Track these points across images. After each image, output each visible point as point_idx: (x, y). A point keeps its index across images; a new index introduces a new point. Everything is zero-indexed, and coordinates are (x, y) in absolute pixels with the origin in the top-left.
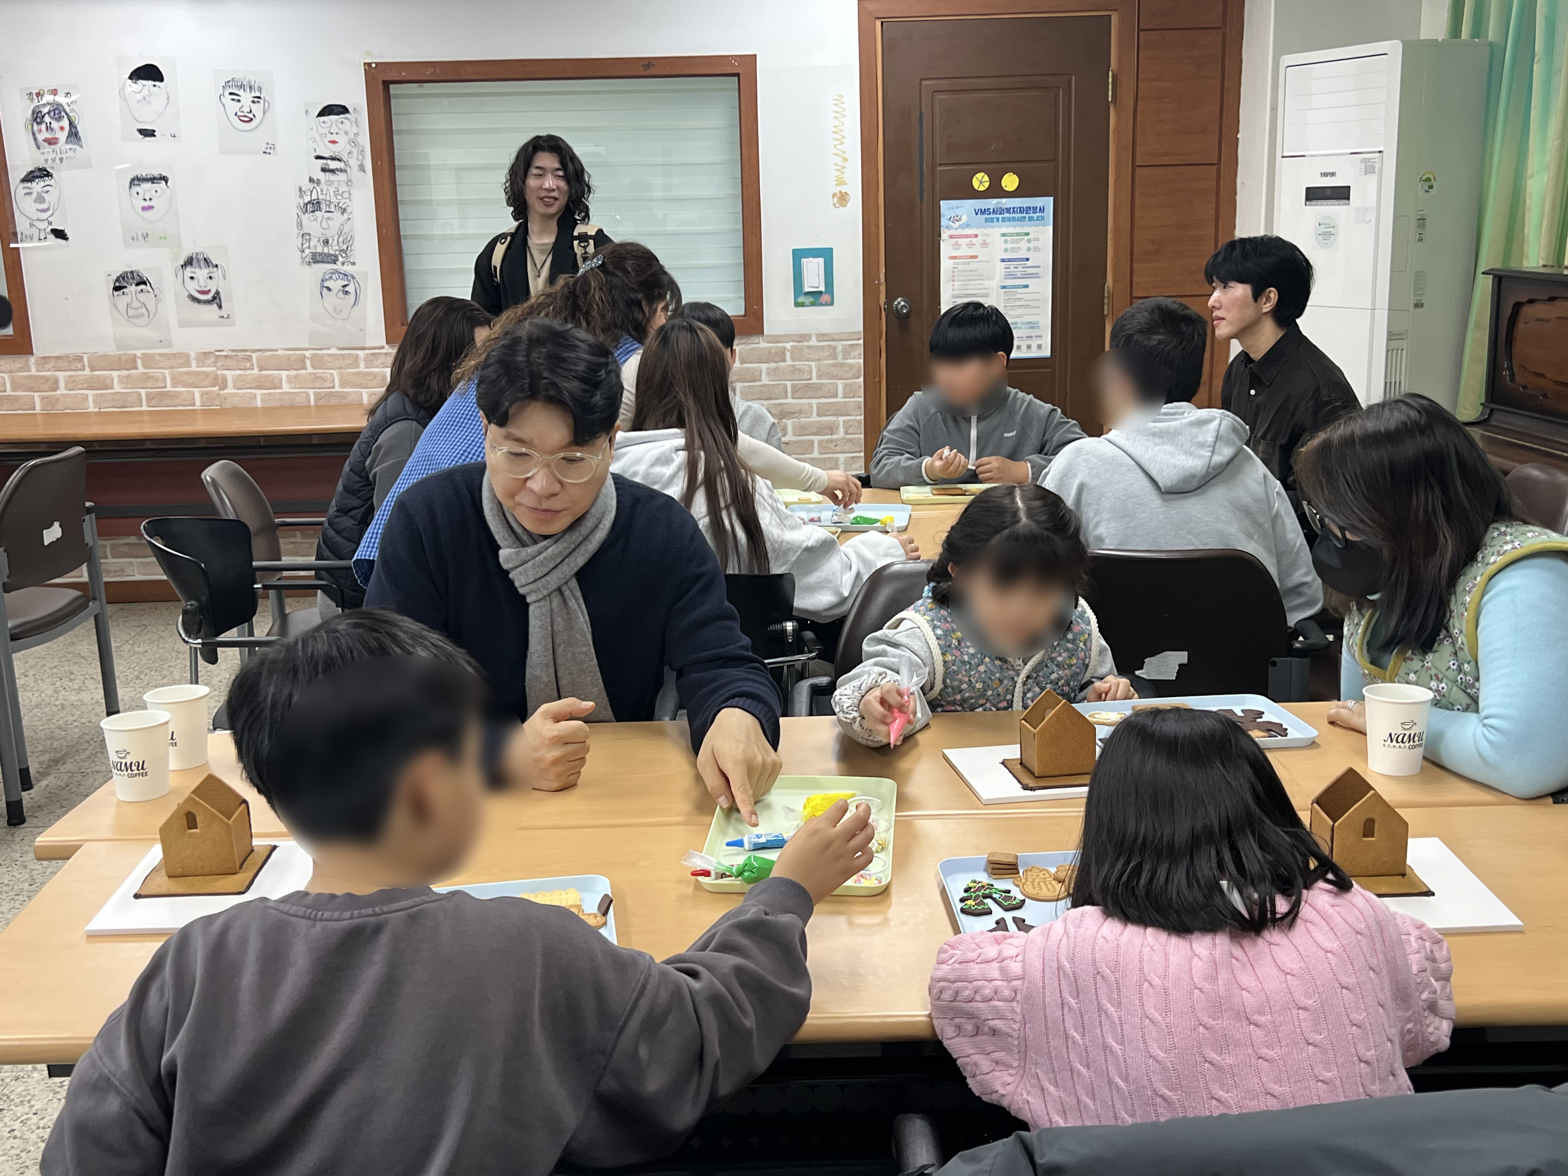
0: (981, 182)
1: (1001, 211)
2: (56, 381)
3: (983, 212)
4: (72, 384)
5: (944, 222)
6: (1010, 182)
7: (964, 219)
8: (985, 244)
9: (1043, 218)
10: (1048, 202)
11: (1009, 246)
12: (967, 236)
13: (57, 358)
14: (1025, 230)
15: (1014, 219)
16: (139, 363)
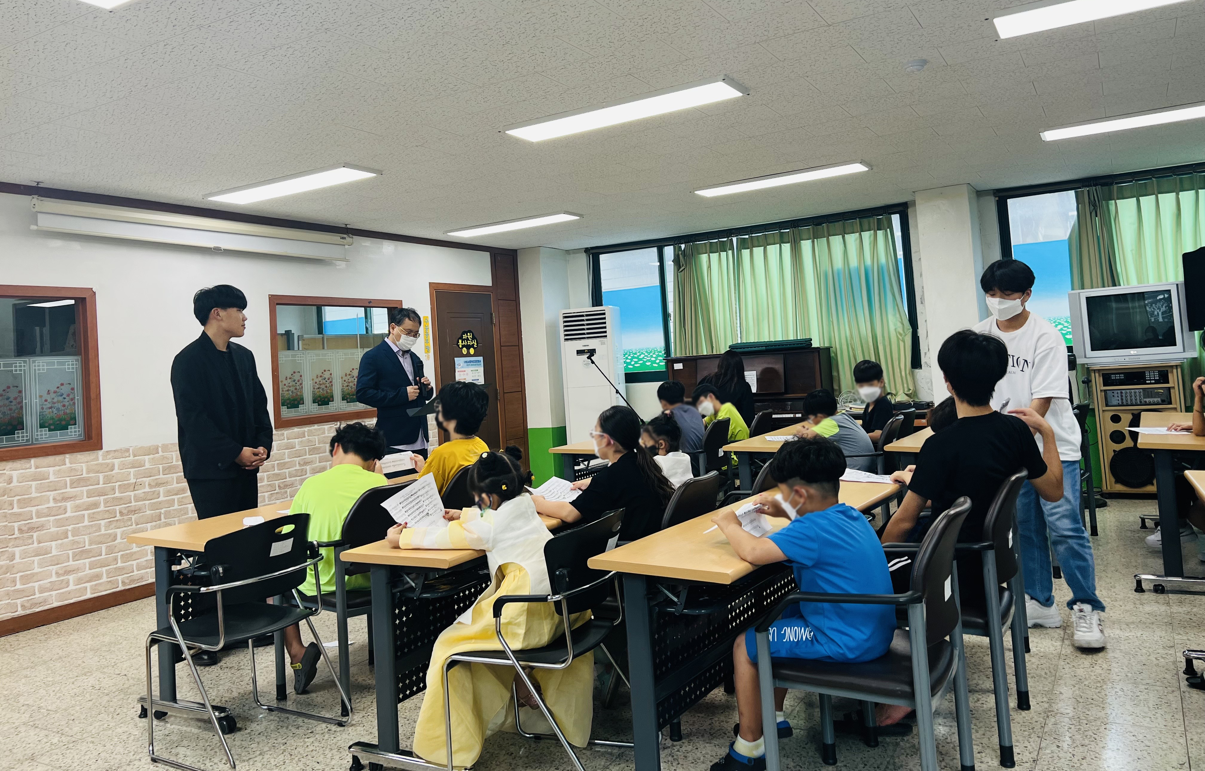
0: (465, 351)
1: (470, 362)
2: (113, 465)
3: (466, 362)
4: (123, 466)
5: (456, 366)
6: (472, 351)
7: (461, 365)
8: (467, 374)
9: (480, 365)
10: (481, 358)
11: (473, 375)
12: (462, 371)
13: (115, 451)
14: (477, 369)
15: (474, 365)
16: (160, 449)
